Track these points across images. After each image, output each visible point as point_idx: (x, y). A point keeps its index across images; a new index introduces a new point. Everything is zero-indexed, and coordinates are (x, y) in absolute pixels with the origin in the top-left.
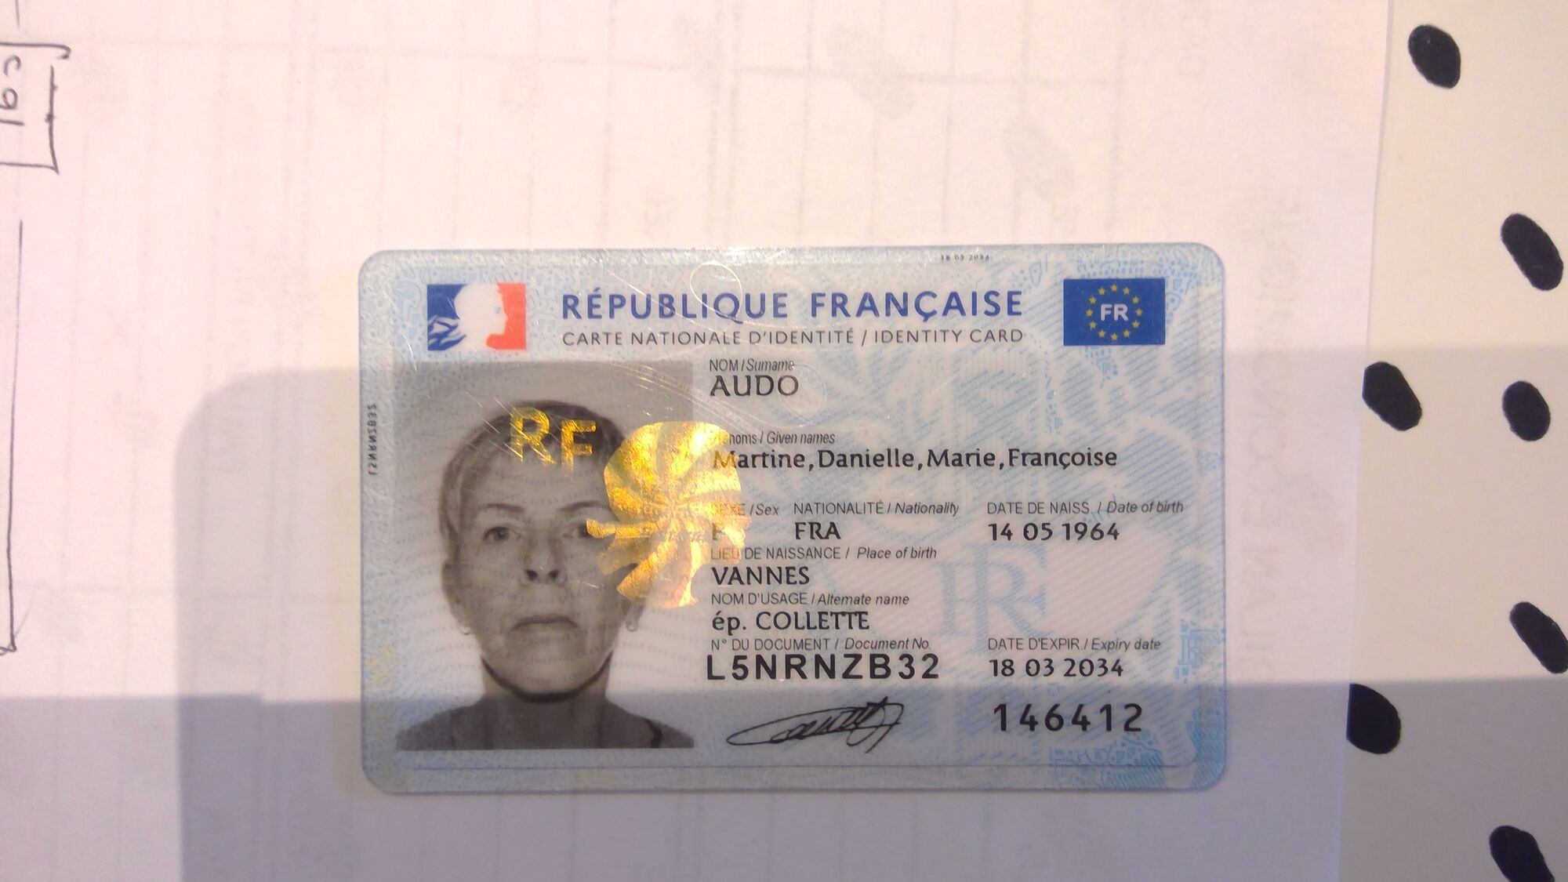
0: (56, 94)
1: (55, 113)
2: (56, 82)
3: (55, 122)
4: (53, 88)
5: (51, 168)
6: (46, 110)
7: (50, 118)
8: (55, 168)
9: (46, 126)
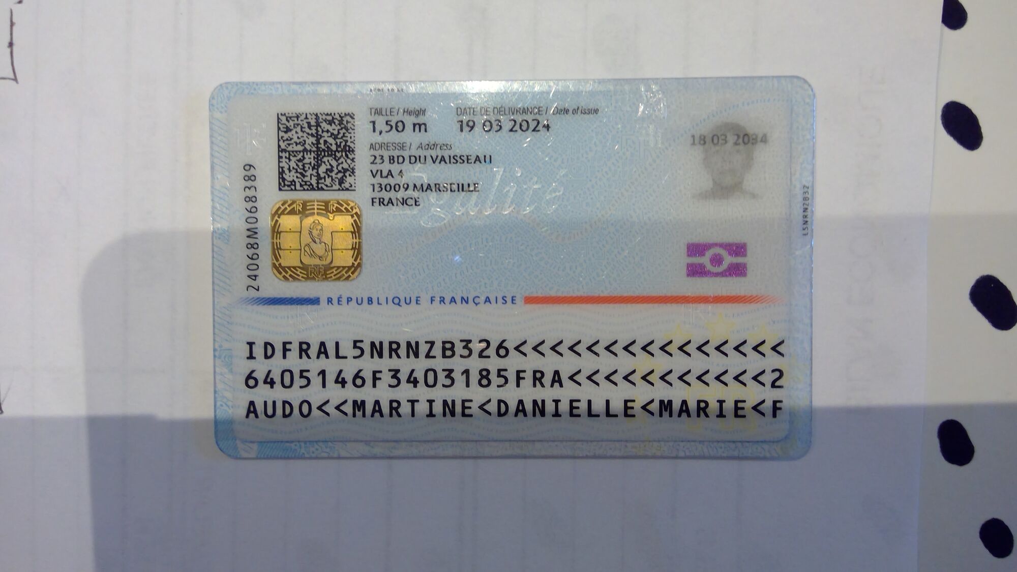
0: (14, 28)
1: (14, 41)
2: (14, 20)
3: (15, 48)
4: (12, 24)
5: (12, 79)
6: (8, 40)
7: (11, 45)
8: (15, 79)
9: (9, 50)
